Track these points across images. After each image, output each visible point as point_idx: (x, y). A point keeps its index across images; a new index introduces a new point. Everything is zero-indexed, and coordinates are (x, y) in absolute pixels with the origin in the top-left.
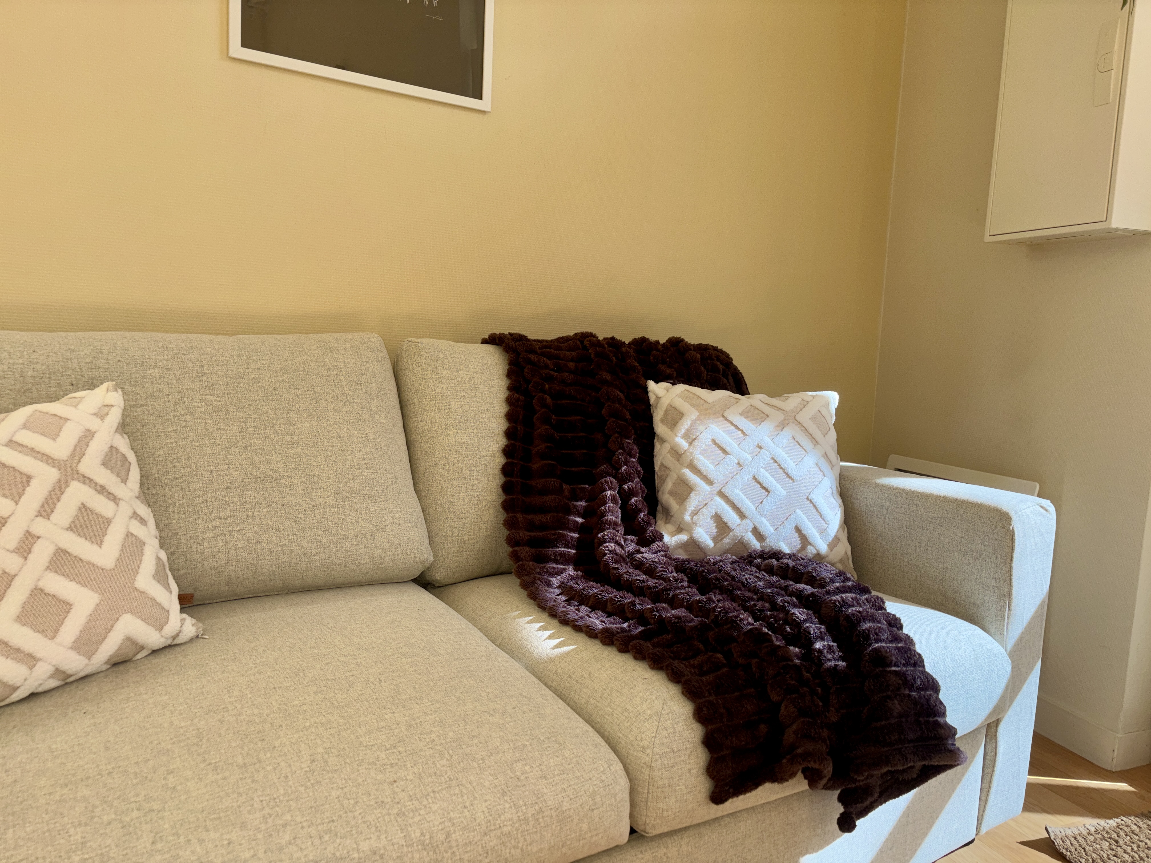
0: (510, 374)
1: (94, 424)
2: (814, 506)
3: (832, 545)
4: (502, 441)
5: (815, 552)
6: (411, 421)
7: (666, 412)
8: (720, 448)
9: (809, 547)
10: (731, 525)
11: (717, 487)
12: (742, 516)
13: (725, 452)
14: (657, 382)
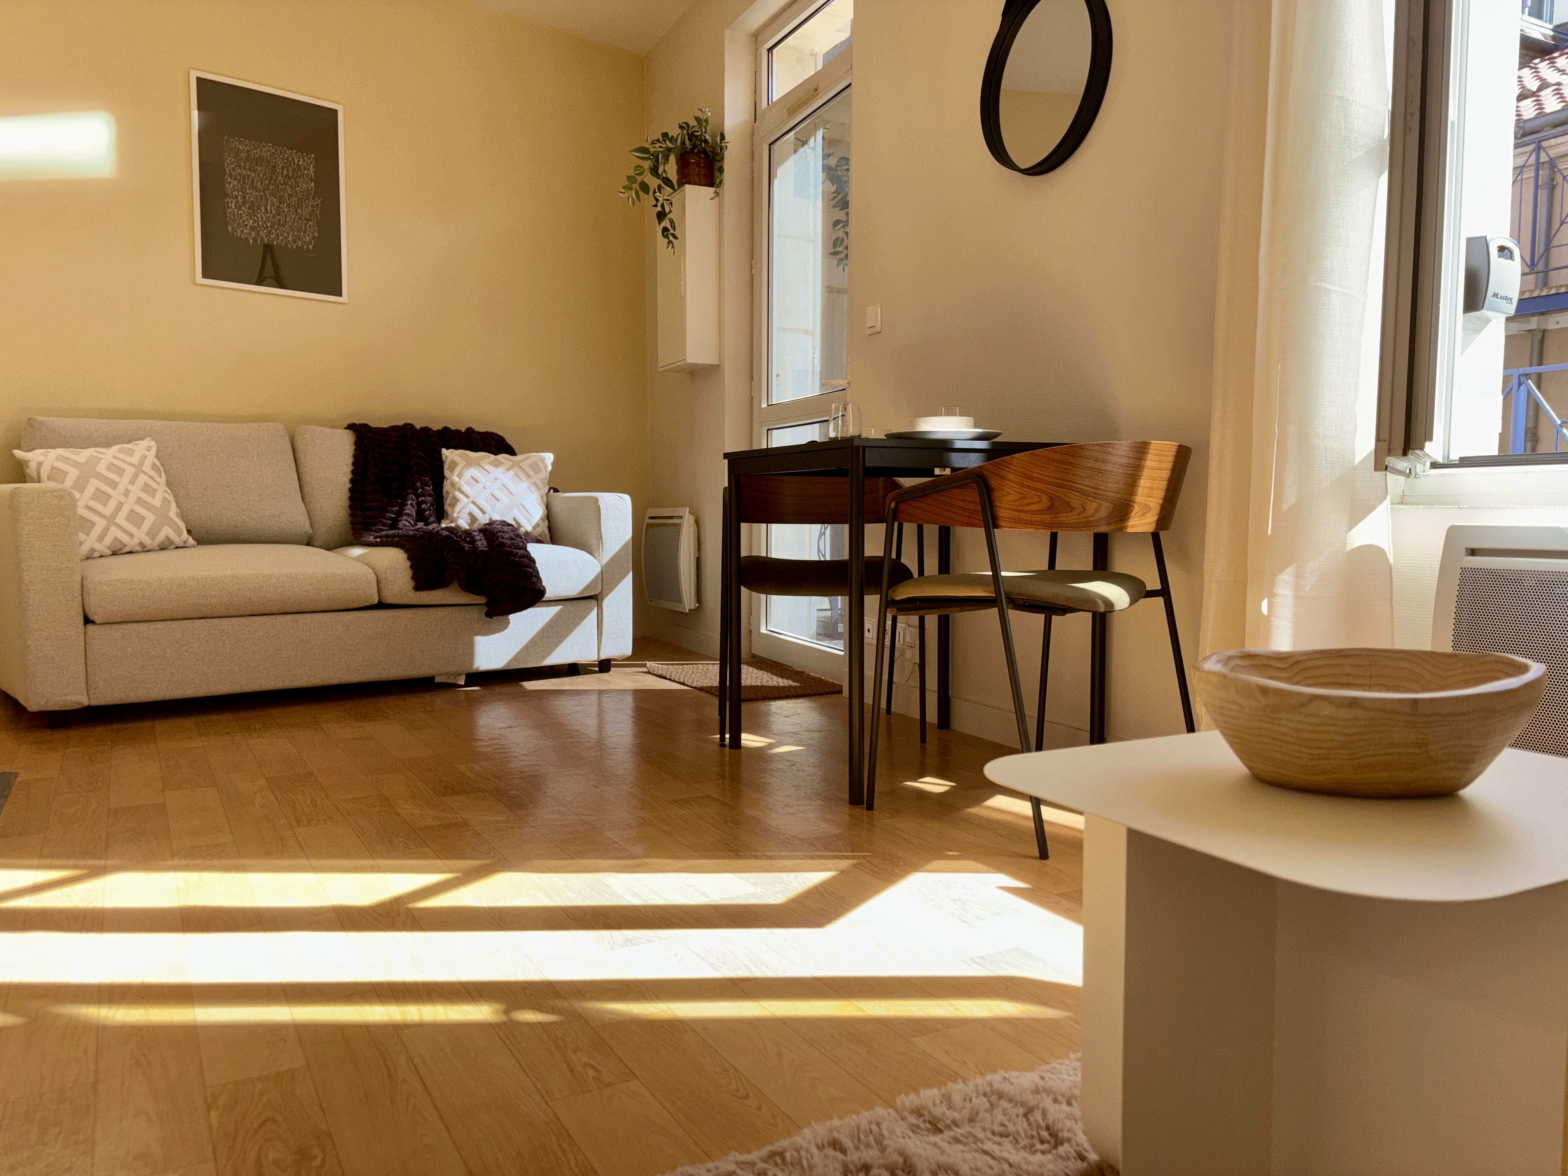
0: (356, 443)
1: (146, 453)
2: (525, 508)
3: (535, 528)
4: (350, 476)
5: (524, 531)
6: (301, 467)
7: (450, 464)
8: (475, 480)
9: (521, 528)
10: (478, 518)
11: (471, 500)
12: (484, 513)
13: (477, 482)
14: (447, 449)
